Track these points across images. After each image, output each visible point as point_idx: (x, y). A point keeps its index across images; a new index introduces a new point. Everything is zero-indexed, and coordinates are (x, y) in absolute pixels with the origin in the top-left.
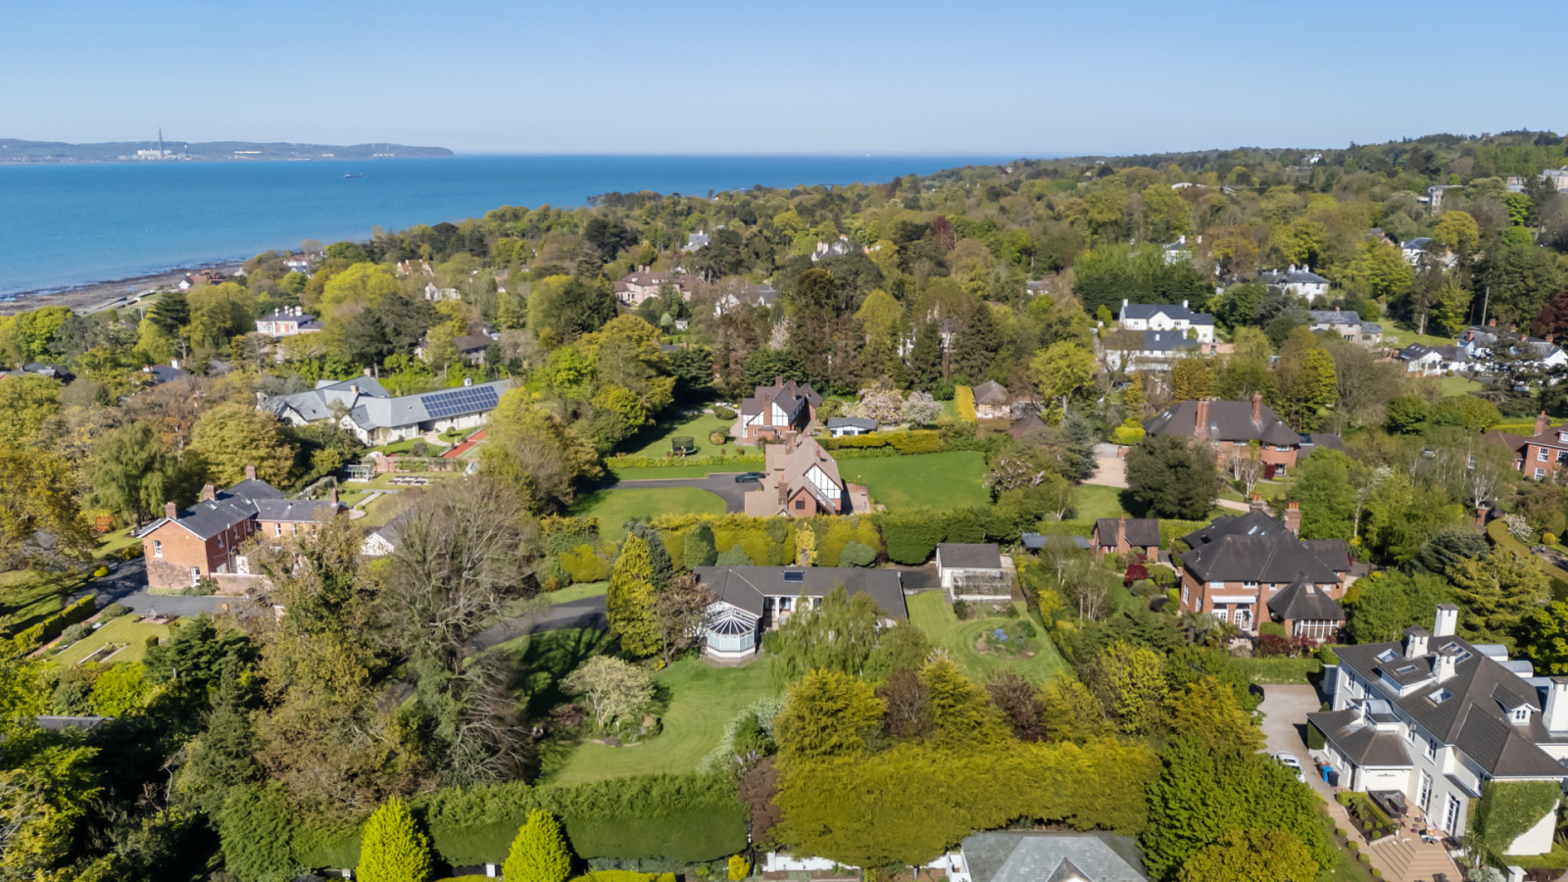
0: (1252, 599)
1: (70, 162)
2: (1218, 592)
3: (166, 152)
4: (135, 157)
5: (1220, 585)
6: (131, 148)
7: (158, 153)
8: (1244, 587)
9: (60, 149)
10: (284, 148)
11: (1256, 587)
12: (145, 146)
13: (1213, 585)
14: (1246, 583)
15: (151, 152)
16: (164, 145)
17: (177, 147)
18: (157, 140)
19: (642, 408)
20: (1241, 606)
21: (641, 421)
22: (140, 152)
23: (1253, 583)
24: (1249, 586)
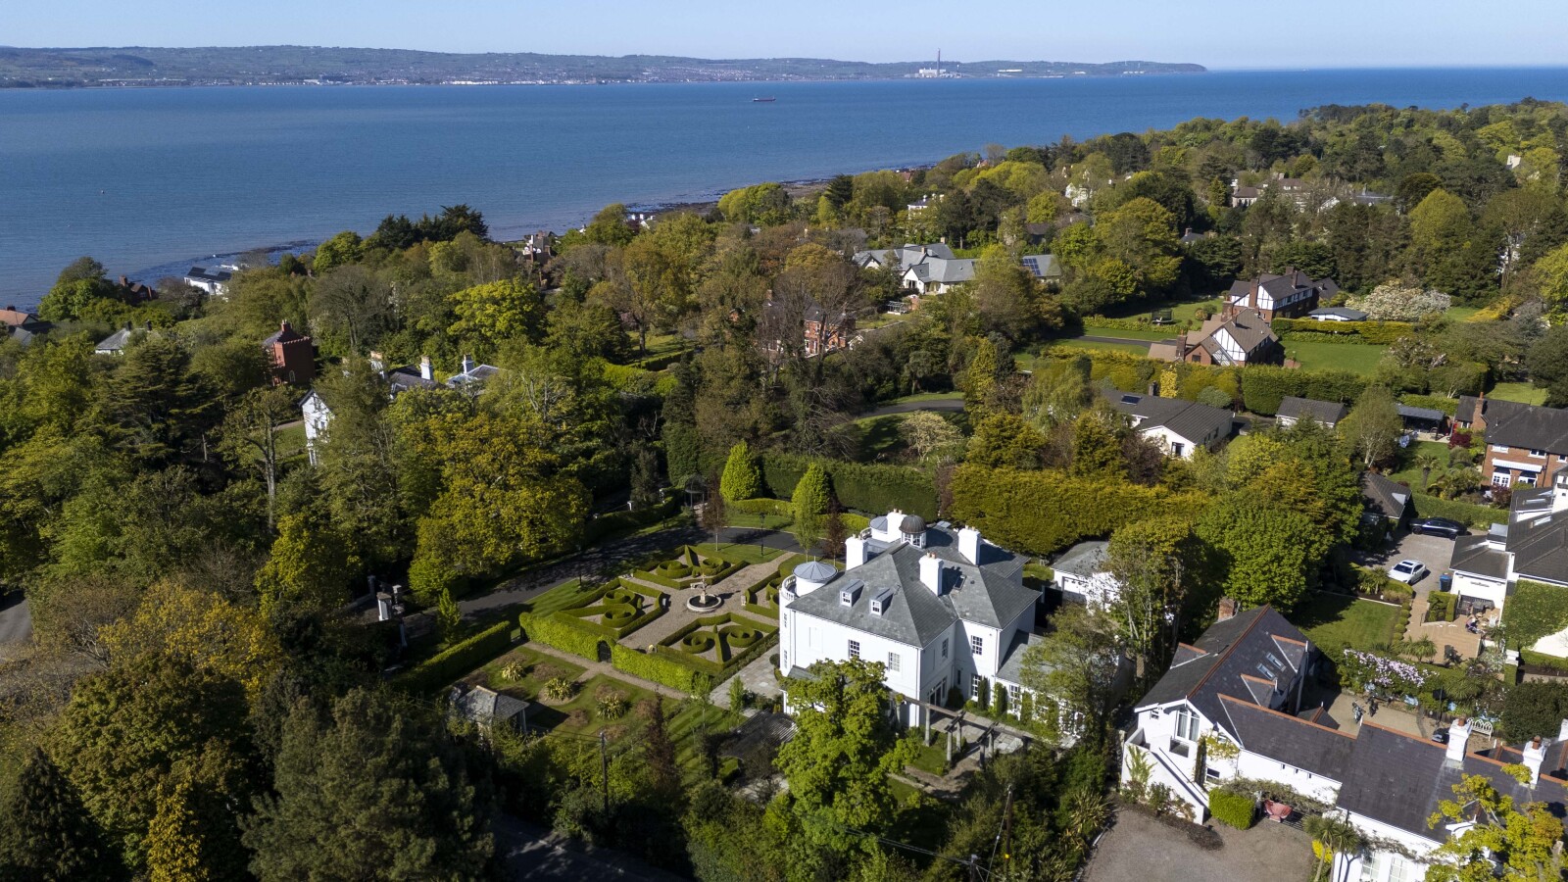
0: (1537, 468)
1: (867, 79)
2: (1500, 456)
3: (941, 71)
4: (916, 75)
5: (1505, 450)
6: (914, 67)
7: (935, 72)
8: (1531, 455)
9: (861, 68)
10: (1043, 66)
11: (1544, 457)
12: (927, 65)
13: (1496, 449)
14: (1534, 452)
15: (930, 71)
16: (940, 65)
17: (951, 66)
18: (936, 60)
19: (1132, 281)
20: (1525, 473)
21: (1130, 291)
22: (921, 71)
23: (1542, 453)
24: (1537, 456)
